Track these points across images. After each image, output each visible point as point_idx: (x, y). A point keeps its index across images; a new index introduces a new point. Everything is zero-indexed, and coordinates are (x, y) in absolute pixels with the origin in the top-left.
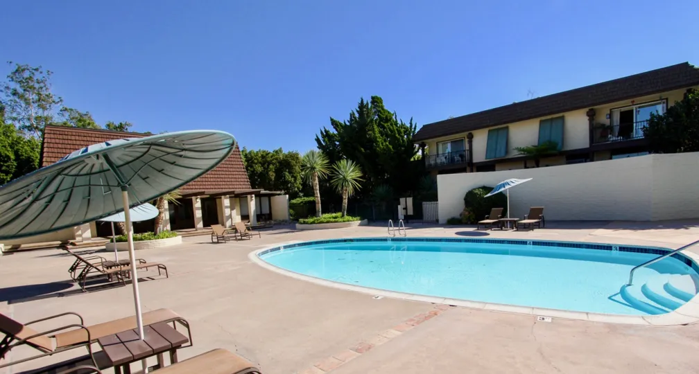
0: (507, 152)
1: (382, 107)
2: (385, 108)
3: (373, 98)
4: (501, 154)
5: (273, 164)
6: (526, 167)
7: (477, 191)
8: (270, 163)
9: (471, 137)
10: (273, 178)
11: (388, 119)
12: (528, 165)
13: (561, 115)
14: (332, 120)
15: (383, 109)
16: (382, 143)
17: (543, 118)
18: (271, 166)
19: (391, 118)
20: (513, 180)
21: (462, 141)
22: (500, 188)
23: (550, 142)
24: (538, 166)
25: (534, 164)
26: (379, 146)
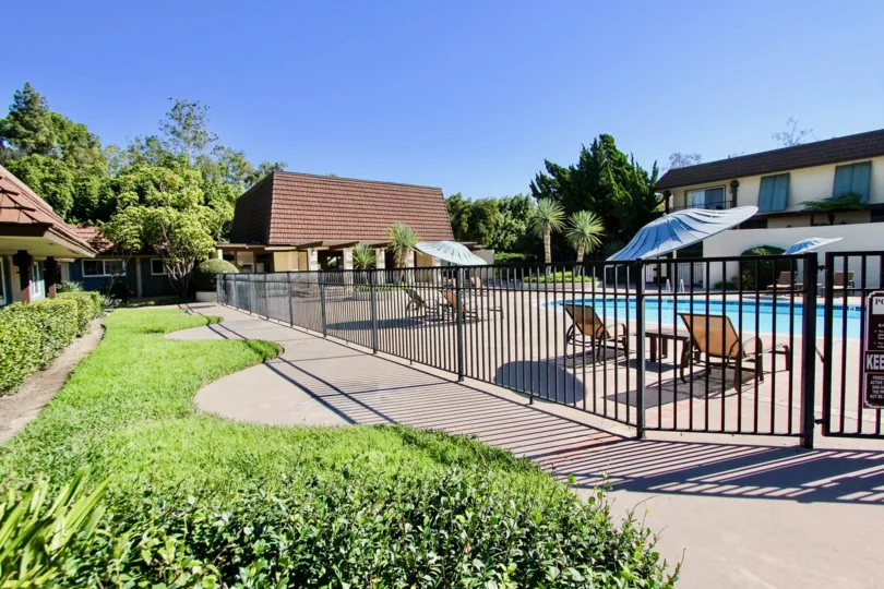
0: (787, 205)
1: (614, 148)
2: (617, 148)
3: (602, 137)
4: (778, 207)
5: (467, 213)
6: (813, 224)
7: (757, 251)
8: (462, 211)
9: (735, 186)
10: (466, 229)
11: (621, 162)
12: (815, 222)
13: (867, 160)
14: (546, 162)
15: (615, 150)
16: (619, 193)
17: (840, 164)
18: (464, 216)
19: (625, 161)
20: (817, 239)
21: (721, 189)
22: (800, 248)
23: (851, 194)
24: (832, 223)
25: (827, 221)
26: (614, 195)
